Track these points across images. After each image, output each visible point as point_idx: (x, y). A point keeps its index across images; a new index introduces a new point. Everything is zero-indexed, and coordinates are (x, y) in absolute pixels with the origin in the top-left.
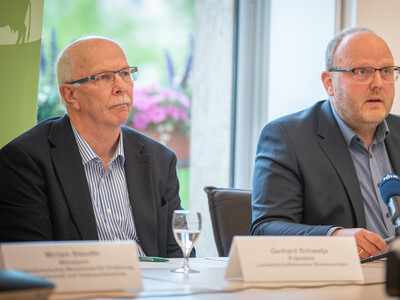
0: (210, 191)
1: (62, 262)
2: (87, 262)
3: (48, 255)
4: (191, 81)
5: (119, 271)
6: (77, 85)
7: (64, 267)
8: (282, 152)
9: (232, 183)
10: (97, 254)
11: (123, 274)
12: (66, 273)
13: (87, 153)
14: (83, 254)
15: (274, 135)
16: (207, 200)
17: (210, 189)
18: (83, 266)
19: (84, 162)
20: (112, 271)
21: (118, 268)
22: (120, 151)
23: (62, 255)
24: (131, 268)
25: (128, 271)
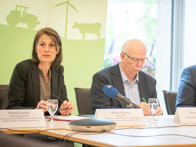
0: (164, 92)
1: (117, 116)
2: (126, 116)
3: (112, 113)
5: (137, 119)
7: (118, 117)
8: (189, 79)
9: (171, 89)
10: (129, 113)
11: (139, 120)
12: (119, 119)
13: (125, 78)
14: (124, 113)
15: (187, 73)
16: (163, 95)
17: (164, 91)
18: (124, 117)
19: (124, 81)
20: (135, 119)
21: (136, 118)
23: (117, 113)
24: (141, 118)
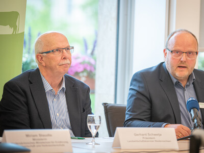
0: (105, 105)
1: (34, 139)
2: (46, 139)
3: (27, 136)
4: (96, 52)
5: (61, 144)
6: (45, 54)
7: (35, 141)
8: (142, 87)
10: (51, 135)
11: (63, 145)
12: (36, 144)
13: (48, 87)
14: (44, 136)
16: (104, 109)
17: (105, 104)
18: (44, 141)
19: (46, 91)
20: (58, 144)
21: (60, 142)
22: (64, 86)
23: (34, 136)
24: (67, 142)
25: (65, 144)
